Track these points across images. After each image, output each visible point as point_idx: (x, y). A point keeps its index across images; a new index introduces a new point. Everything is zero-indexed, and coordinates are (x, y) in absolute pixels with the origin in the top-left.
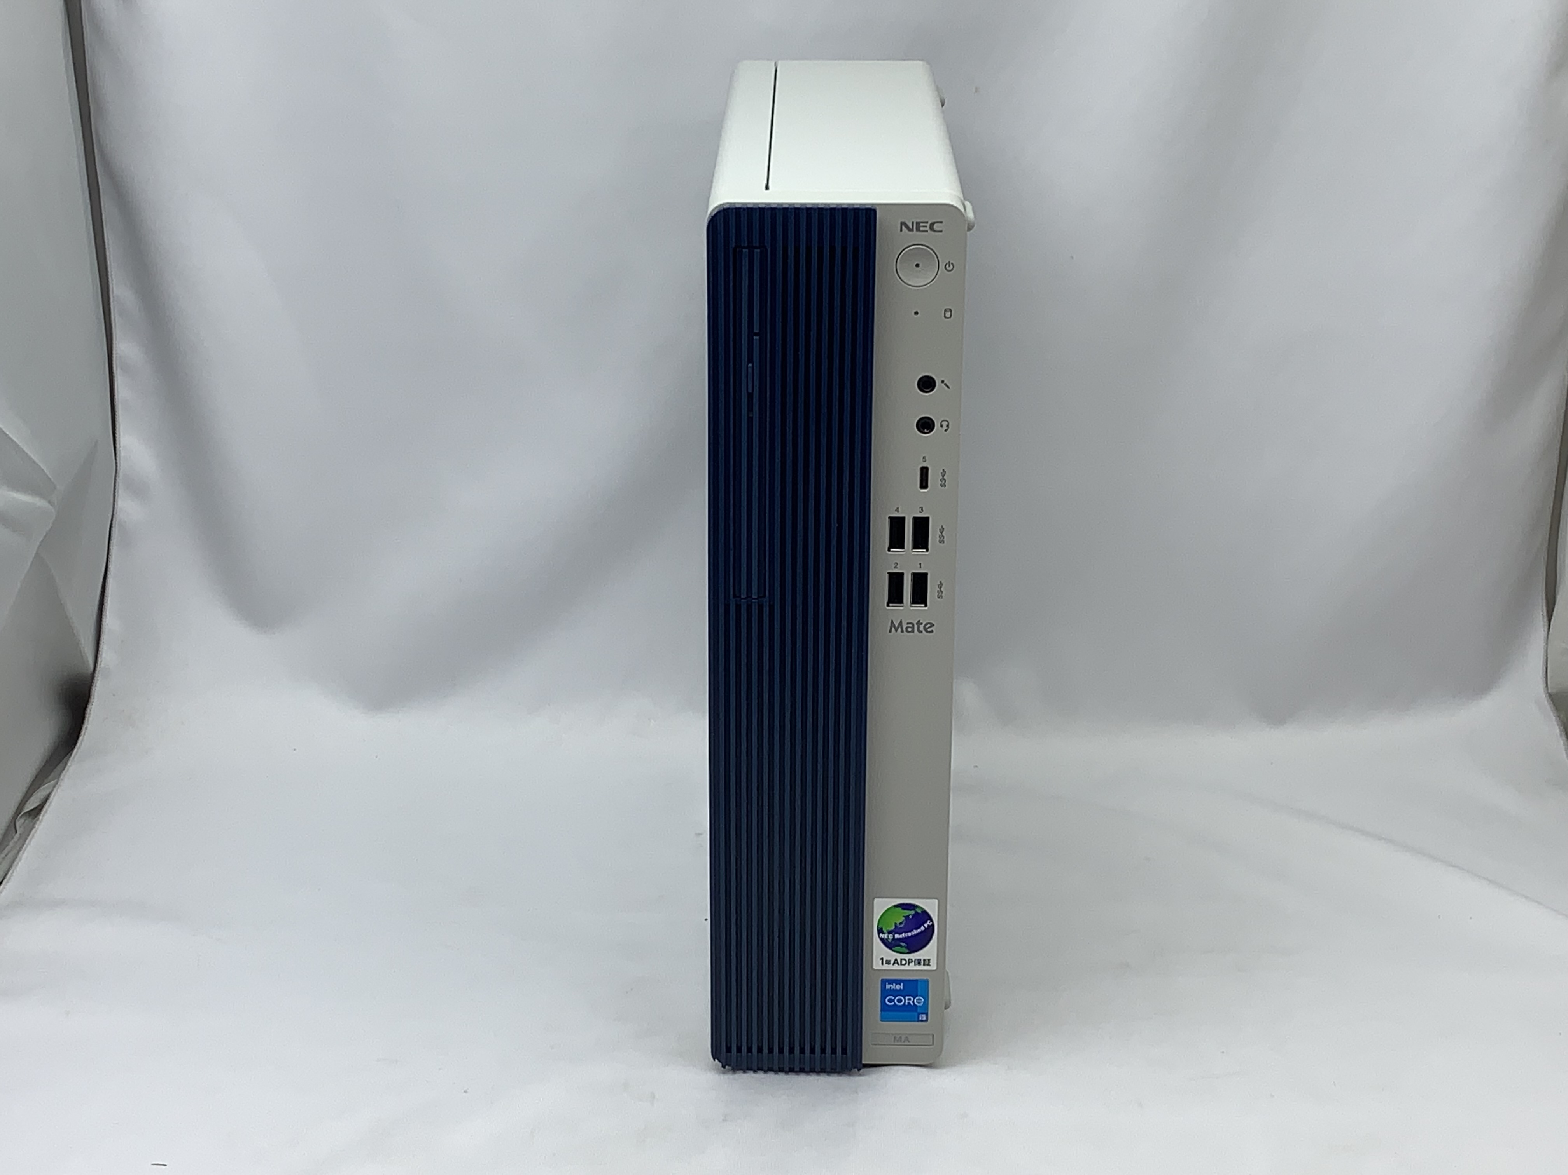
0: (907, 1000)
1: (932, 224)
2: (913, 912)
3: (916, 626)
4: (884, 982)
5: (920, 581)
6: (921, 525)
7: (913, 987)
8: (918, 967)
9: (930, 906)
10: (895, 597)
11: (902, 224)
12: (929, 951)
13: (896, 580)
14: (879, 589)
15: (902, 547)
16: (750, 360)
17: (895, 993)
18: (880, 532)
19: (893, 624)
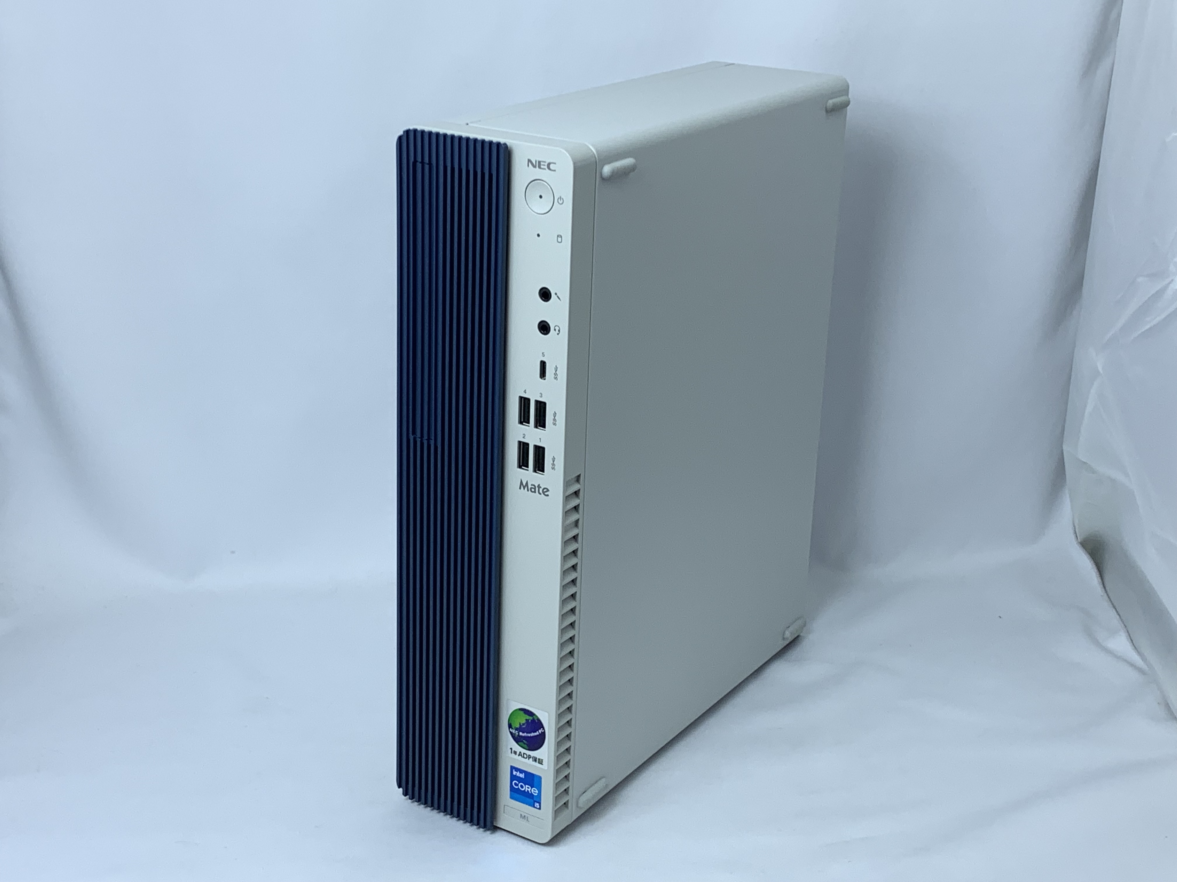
5: (540, 452)
6: (541, 407)
9: (544, 718)
10: (523, 462)
11: (528, 160)
13: (523, 447)
14: (513, 453)
15: (528, 423)
18: (513, 408)
19: (521, 483)
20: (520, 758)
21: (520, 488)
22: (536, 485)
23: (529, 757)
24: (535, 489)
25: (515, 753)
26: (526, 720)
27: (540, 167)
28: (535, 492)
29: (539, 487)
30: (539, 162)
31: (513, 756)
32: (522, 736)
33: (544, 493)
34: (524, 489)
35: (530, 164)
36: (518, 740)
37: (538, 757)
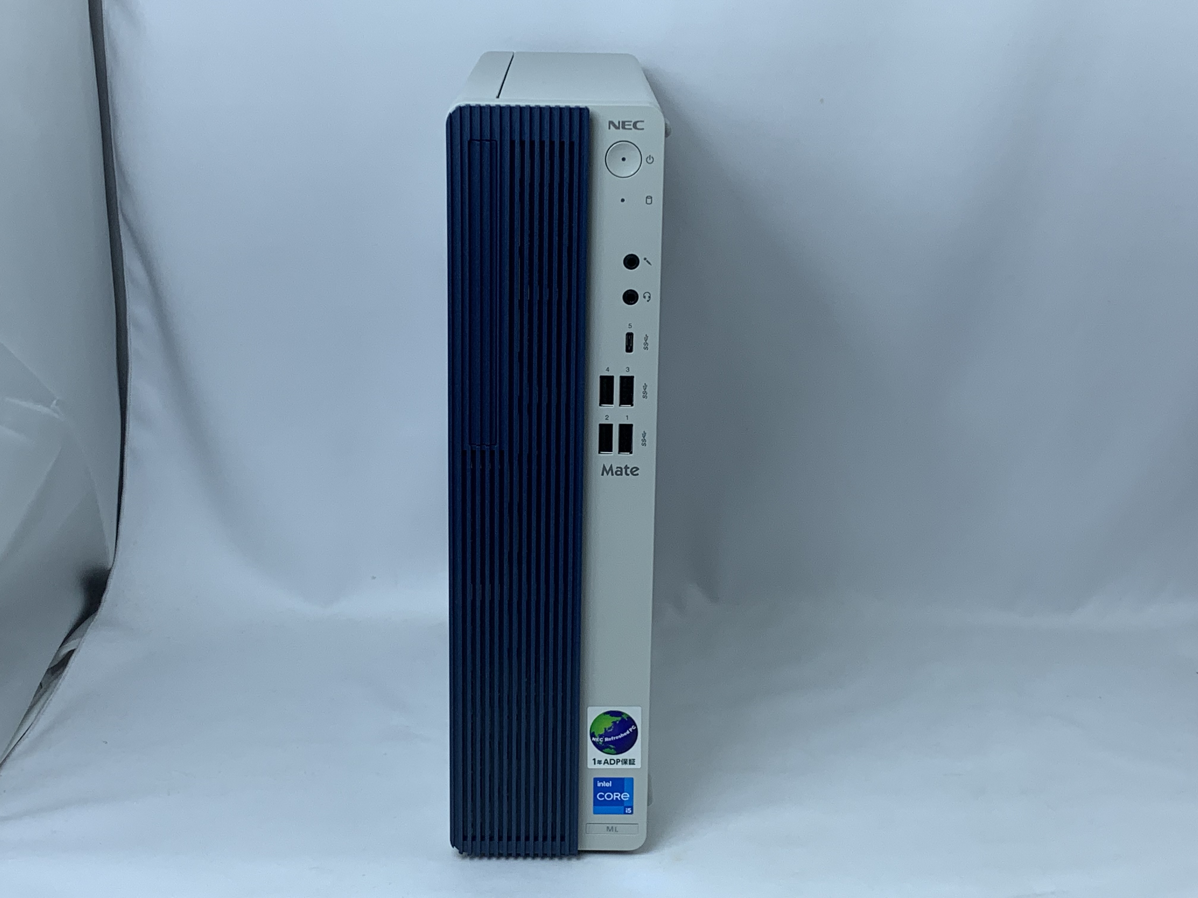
20: (606, 766)
22: (623, 467)
23: (618, 761)
24: (621, 471)
25: (600, 762)
26: (614, 723)
27: (624, 128)
30: (624, 122)
31: (598, 766)
32: (608, 742)
33: (632, 473)
34: (608, 474)
35: (611, 126)
36: (602, 747)
37: (628, 758)
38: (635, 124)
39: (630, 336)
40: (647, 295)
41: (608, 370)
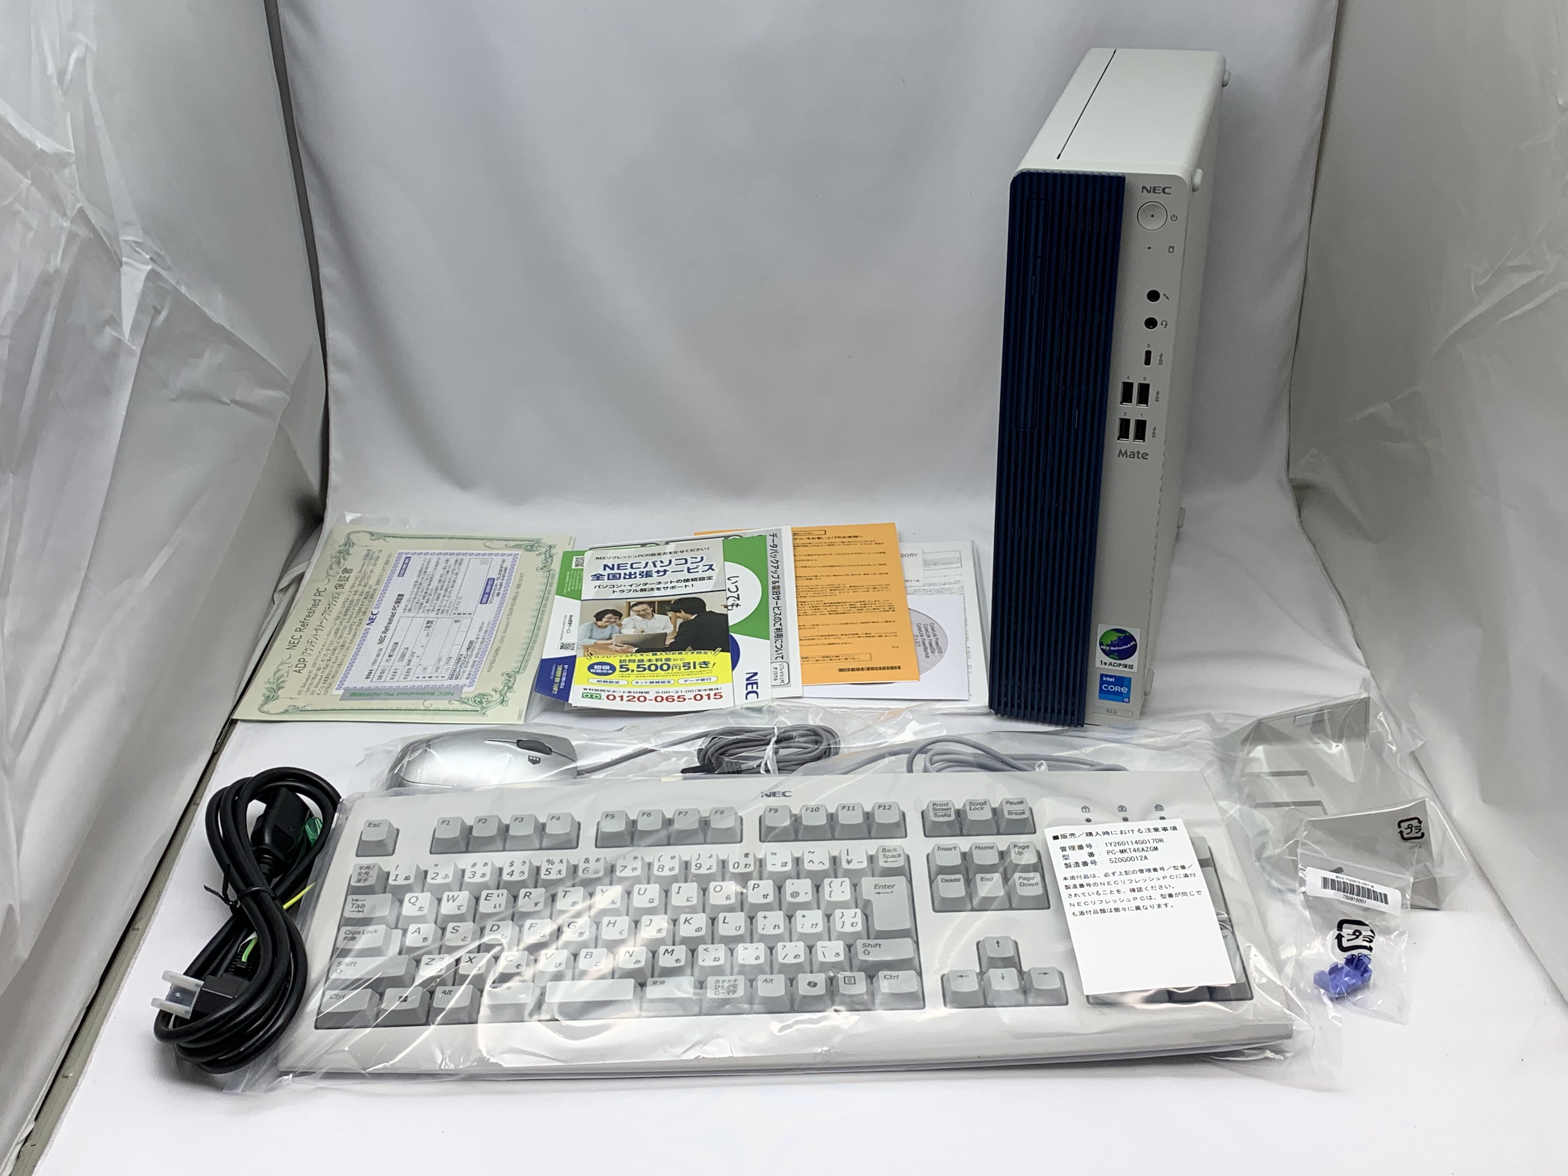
0: (1116, 689)
1: (1164, 190)
2: (1123, 635)
3: (1136, 455)
4: (1102, 676)
5: (1141, 426)
6: (1144, 389)
7: (1121, 681)
8: (1125, 669)
9: (1136, 633)
10: (1124, 434)
11: (1144, 187)
12: (1133, 660)
13: (1125, 423)
14: (1113, 428)
15: (1131, 402)
16: (1034, 274)
17: (1109, 683)
18: (1116, 392)
19: (1120, 452)
20: (1110, 667)
21: (1119, 456)
22: (1136, 452)
23: (1120, 665)
24: (1134, 455)
25: (1105, 664)
26: (1119, 638)
27: (1154, 192)
28: (1134, 457)
29: (1138, 453)
30: (1154, 188)
31: (1103, 666)
32: (1112, 650)
33: (1143, 457)
34: (1123, 456)
35: (1144, 190)
36: (1108, 653)
37: (1128, 664)
38: (1164, 188)
39: (1148, 354)
40: (1164, 323)
41: (1128, 378)
